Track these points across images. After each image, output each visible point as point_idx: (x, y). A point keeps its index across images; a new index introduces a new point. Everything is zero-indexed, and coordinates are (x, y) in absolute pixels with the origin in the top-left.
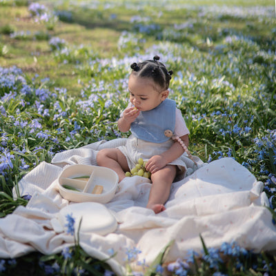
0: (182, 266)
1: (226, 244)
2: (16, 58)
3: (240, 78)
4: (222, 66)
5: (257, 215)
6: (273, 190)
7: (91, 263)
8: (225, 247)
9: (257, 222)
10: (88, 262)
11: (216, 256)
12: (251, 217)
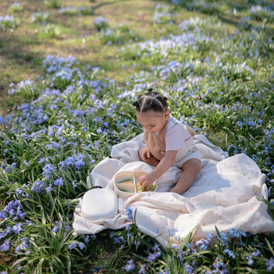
0: (205, 243)
1: (233, 229)
2: (67, 38)
3: (259, 60)
4: (245, 46)
5: (256, 208)
6: (273, 181)
7: (145, 238)
8: (232, 232)
9: (255, 214)
10: (142, 237)
11: (226, 238)
12: (252, 209)
